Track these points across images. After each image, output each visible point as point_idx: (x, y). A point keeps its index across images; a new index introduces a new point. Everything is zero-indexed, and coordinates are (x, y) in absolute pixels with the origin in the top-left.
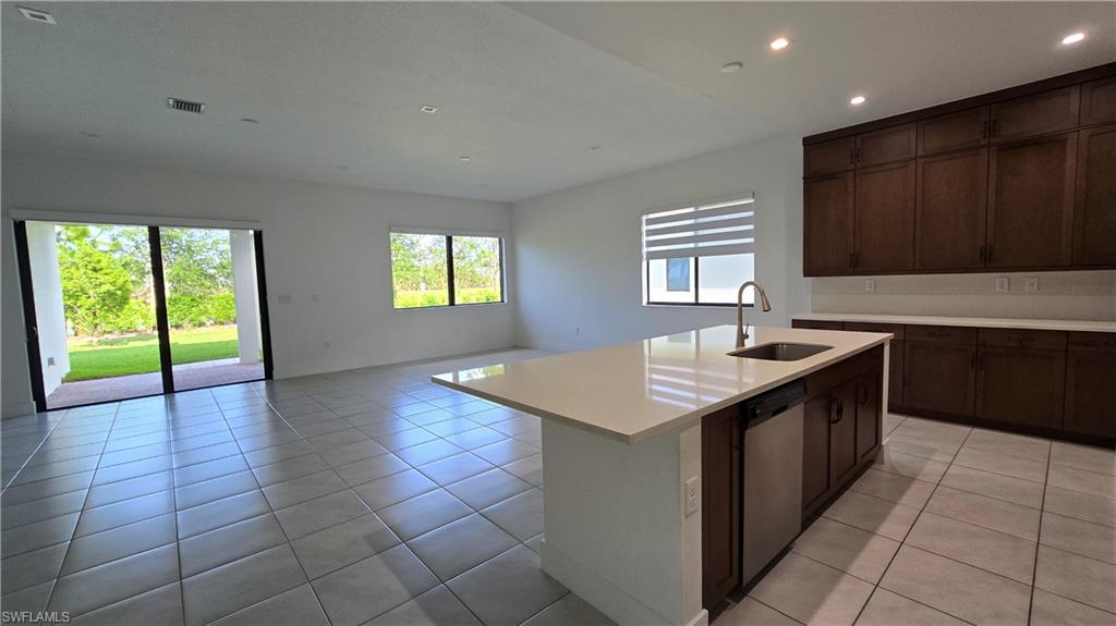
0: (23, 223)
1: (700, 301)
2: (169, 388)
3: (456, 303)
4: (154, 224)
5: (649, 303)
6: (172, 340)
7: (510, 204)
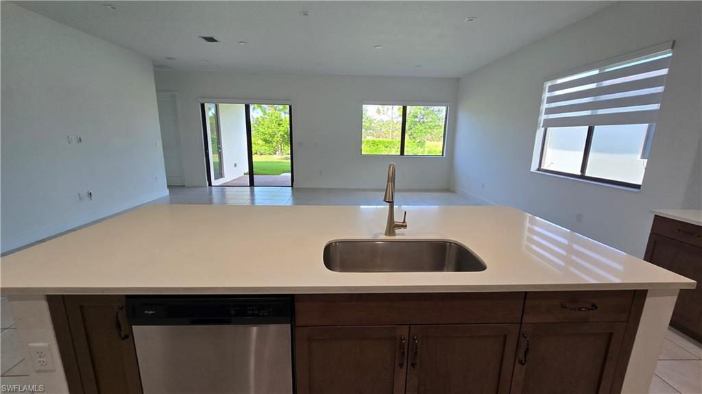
0: (204, 104)
1: (587, 174)
2: (252, 184)
3: (405, 154)
4: (247, 103)
5: (538, 170)
6: (254, 160)
7: (458, 79)
